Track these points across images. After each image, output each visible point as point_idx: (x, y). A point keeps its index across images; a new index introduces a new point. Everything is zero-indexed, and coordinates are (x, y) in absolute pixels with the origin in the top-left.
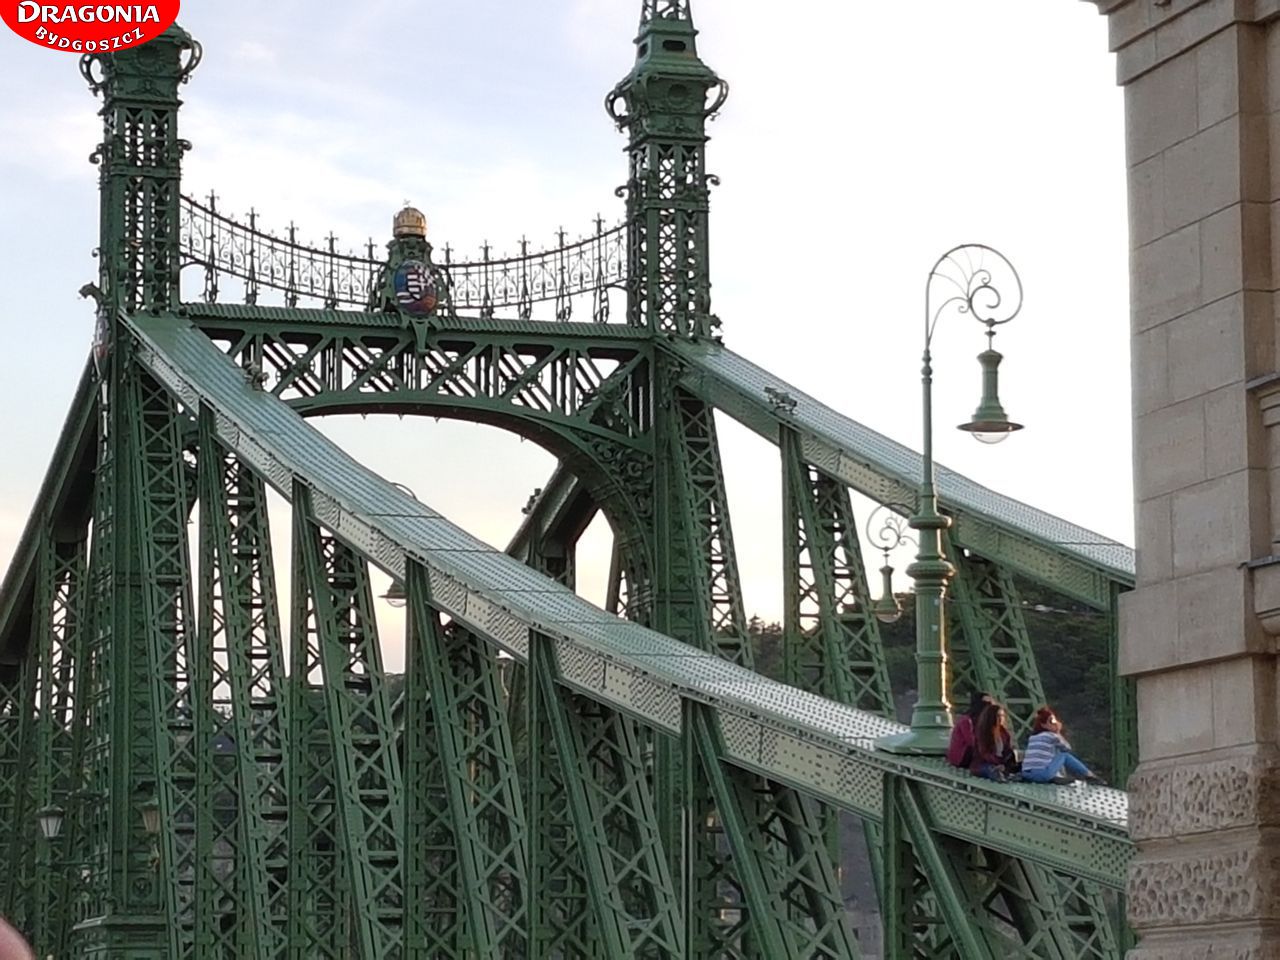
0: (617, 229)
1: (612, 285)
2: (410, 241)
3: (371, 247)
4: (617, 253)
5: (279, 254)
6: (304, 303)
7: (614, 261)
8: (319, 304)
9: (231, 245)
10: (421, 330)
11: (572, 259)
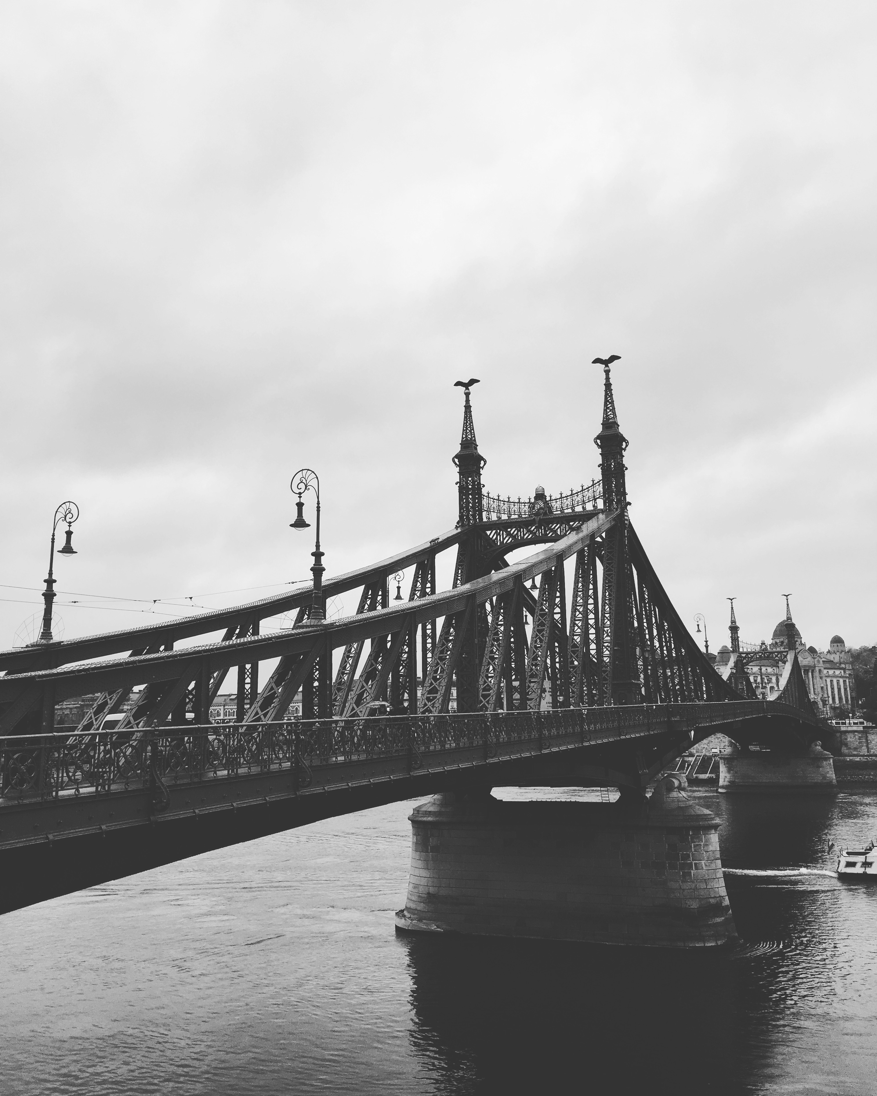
0: (598, 482)
1: (598, 498)
2: (540, 496)
3: (530, 499)
4: (599, 489)
5: (506, 505)
6: (513, 517)
7: (598, 491)
8: (516, 516)
9: (494, 505)
10: (537, 520)
11: (586, 493)
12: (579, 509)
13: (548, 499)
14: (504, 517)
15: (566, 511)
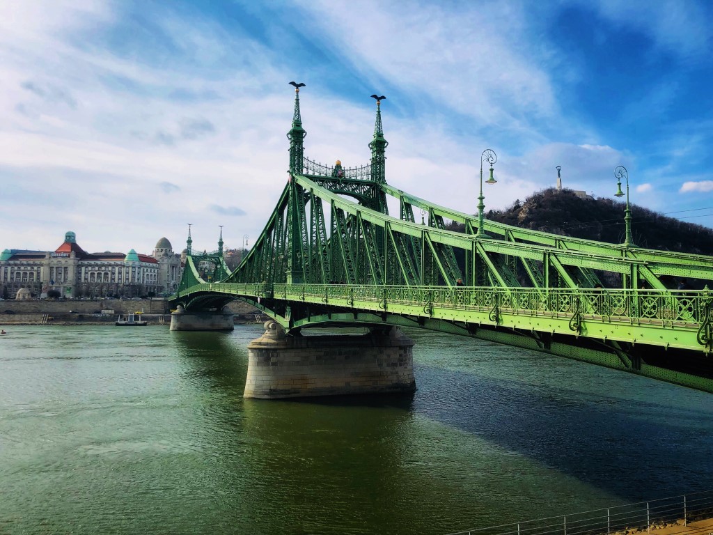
0: (370, 165)
1: (369, 174)
2: (338, 166)
3: (332, 167)
4: (370, 169)
5: (318, 167)
8: (324, 175)
9: (311, 165)
10: (340, 180)
11: (363, 170)
12: (359, 178)
13: (343, 169)
14: (317, 174)
15: (353, 178)
